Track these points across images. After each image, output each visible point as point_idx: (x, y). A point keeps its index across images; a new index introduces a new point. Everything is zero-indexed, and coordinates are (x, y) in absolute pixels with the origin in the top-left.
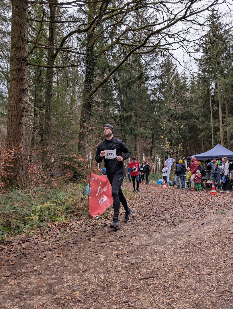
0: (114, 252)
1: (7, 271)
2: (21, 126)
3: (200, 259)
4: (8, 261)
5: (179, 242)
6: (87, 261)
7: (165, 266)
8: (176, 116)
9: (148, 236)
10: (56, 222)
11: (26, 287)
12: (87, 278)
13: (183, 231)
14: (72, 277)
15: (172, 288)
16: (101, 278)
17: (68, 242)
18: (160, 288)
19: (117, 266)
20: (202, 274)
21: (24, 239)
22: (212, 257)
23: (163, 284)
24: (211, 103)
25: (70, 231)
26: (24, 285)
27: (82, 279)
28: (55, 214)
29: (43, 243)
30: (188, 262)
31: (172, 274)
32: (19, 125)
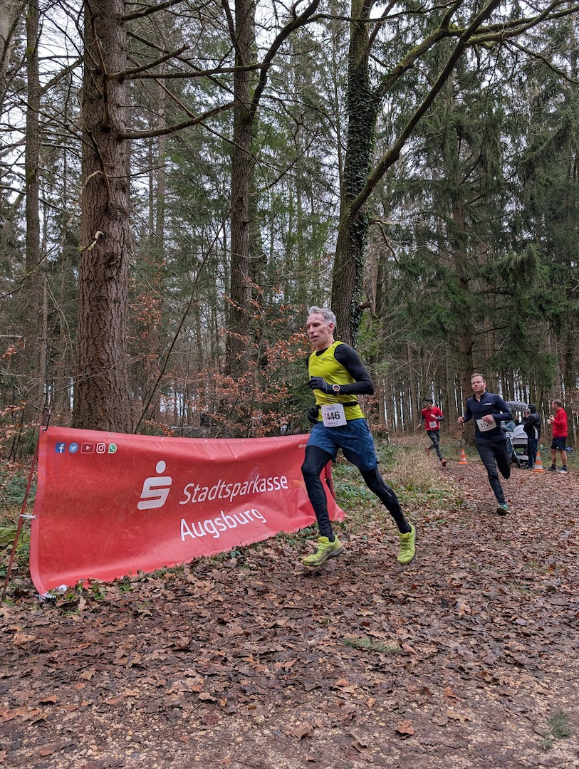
2: (105, 306)
32: (100, 302)
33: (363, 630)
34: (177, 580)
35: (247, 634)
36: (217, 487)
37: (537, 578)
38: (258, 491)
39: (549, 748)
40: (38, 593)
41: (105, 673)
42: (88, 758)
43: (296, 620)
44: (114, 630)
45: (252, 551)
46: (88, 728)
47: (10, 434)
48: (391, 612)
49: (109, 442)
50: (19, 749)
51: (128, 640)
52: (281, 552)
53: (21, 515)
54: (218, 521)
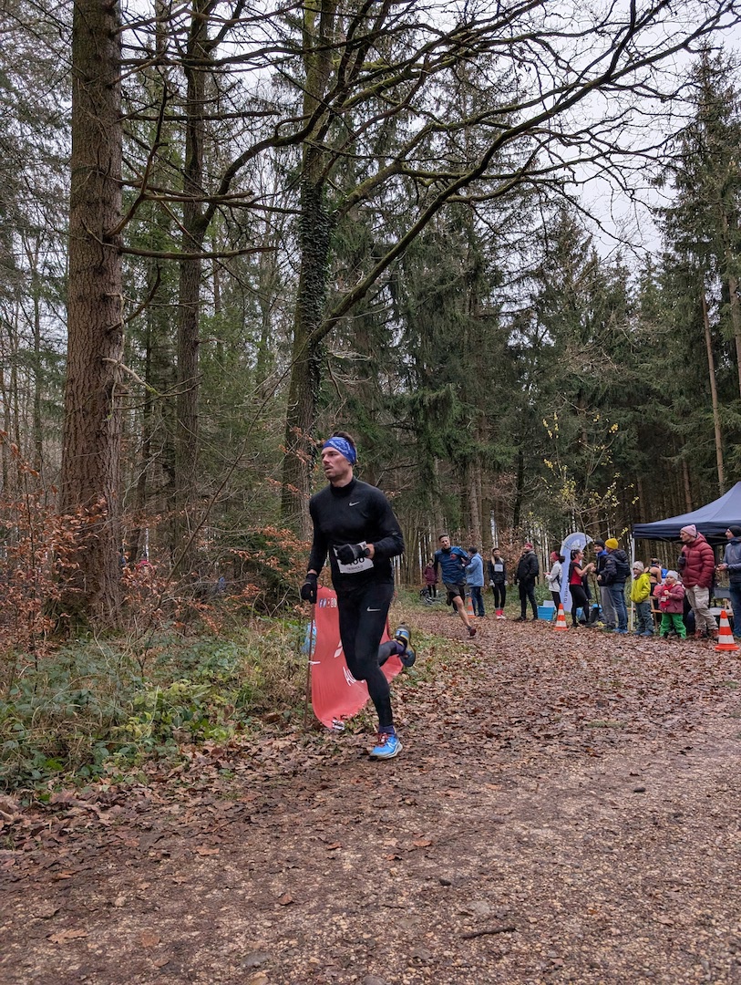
0: (386, 843)
1: (48, 899)
2: (104, 443)
3: (673, 872)
4: (53, 868)
5: (605, 812)
6: (298, 871)
7: (554, 892)
8: (594, 397)
9: (499, 791)
10: (206, 742)
11: (100, 952)
12: (294, 926)
13: (619, 774)
14: (247, 923)
15: (573, 969)
16: (339, 927)
17: (241, 808)
18: (533, 967)
19: (393, 891)
20: (679, 922)
21: (105, 796)
22: (717, 863)
23: (543, 954)
24: (709, 349)
25: (249, 771)
26: (96, 946)
27: (281, 929)
28: (207, 717)
29: (164, 808)
30: (633, 880)
31: (575, 920)
32: (99, 435)
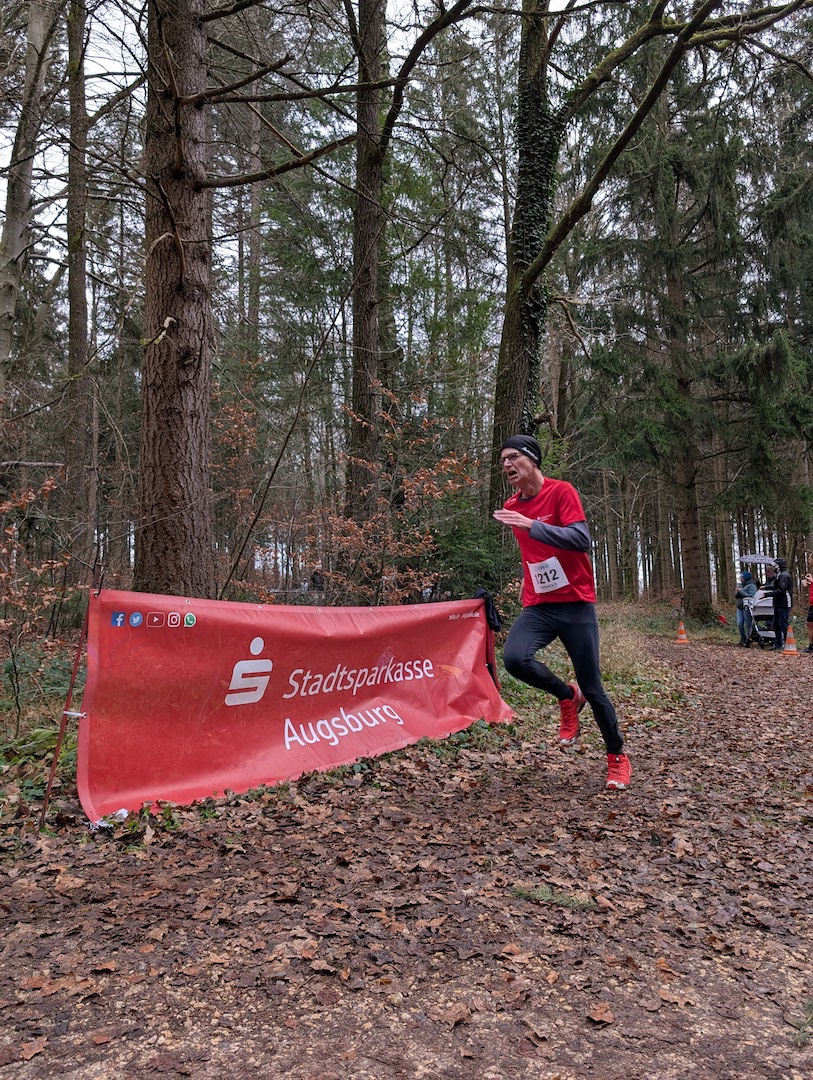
2: (178, 422)
32: (171, 417)
33: (540, 875)
34: (279, 803)
35: (378, 880)
36: (335, 675)
37: (789, 805)
38: (392, 680)
39: (805, 1044)
40: (88, 820)
41: (182, 932)
42: (160, 1048)
43: (446, 860)
44: (194, 872)
45: (384, 765)
46: (159, 1007)
47: (48, 600)
48: (580, 851)
49: (185, 611)
50: (65, 1034)
51: (212, 886)
52: (424, 766)
53: (65, 712)
54: (336, 722)
